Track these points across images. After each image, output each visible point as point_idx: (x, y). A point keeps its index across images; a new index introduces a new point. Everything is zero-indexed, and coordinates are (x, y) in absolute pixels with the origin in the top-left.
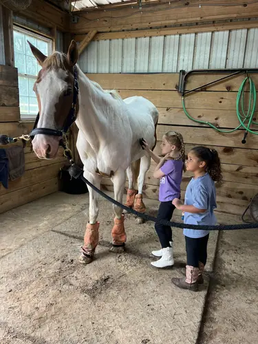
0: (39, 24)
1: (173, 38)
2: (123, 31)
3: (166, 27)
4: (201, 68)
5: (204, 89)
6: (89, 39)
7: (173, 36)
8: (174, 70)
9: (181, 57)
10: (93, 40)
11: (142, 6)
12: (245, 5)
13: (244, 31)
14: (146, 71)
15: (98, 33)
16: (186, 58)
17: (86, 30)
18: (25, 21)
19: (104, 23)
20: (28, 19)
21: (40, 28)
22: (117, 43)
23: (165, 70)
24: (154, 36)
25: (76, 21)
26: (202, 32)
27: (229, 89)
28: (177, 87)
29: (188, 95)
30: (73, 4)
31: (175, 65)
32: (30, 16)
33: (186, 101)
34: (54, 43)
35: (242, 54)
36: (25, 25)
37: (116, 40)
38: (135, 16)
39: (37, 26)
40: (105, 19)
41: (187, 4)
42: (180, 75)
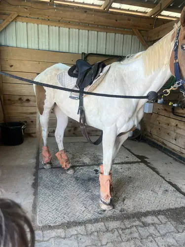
1: (74, 31)
7: (74, 30)
8: (77, 52)
9: (81, 44)
11: (56, 5)
12: (117, 21)
13: (114, 34)
15: (18, 16)
16: (83, 45)
17: (8, 12)
19: (25, 10)
23: (71, 51)
24: (62, 27)
31: (77, 48)
35: (113, 48)
38: (51, 11)
40: (26, 7)
41: (86, 12)
42: (82, 55)
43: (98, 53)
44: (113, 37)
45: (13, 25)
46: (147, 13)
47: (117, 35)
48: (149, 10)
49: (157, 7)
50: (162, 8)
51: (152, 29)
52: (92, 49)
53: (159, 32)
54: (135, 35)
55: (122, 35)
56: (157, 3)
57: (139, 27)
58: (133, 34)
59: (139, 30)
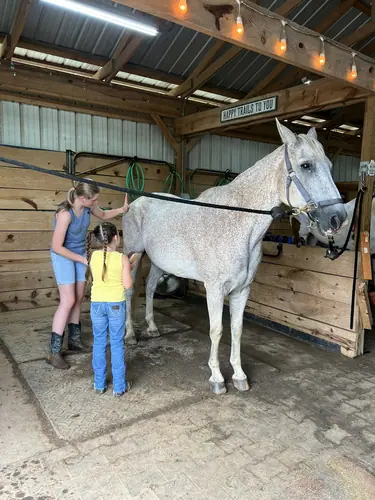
1: (50, 112)
3: (40, 97)
4: (85, 150)
7: (50, 110)
8: (56, 148)
9: (63, 135)
12: (124, 100)
13: (120, 121)
16: (68, 137)
23: (45, 146)
24: (26, 103)
26: (81, 113)
27: (116, 173)
28: (66, 168)
31: (56, 142)
35: (120, 143)
38: (6, 74)
41: (70, 82)
42: (67, 155)
43: (95, 151)
44: (120, 125)
46: (170, 90)
47: (125, 122)
48: (174, 86)
49: (187, 84)
50: (195, 86)
51: (181, 116)
52: (85, 142)
53: (193, 123)
54: (155, 123)
55: (134, 123)
56: (185, 78)
57: (161, 112)
58: (151, 122)
59: (162, 118)
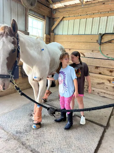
0: (40, 14)
2: (75, 16)
3: (94, 14)
5: (110, 42)
6: (60, 20)
7: (97, 18)
8: (97, 34)
9: (100, 27)
10: (61, 20)
11: (84, 5)
14: (84, 34)
15: (64, 17)
16: (102, 28)
17: (58, 16)
18: (34, 13)
19: (67, 13)
20: (35, 12)
21: (40, 16)
22: (71, 21)
23: (92, 34)
24: (88, 18)
25: (55, 13)
26: (111, 16)
28: (97, 41)
29: (102, 45)
30: (54, 5)
31: (97, 30)
32: (36, 11)
33: (101, 48)
34: (45, 22)
36: (33, 15)
37: (71, 20)
38: (80, 9)
39: (38, 15)
40: (67, 11)
45: (62, 22)
52: (110, 29)
